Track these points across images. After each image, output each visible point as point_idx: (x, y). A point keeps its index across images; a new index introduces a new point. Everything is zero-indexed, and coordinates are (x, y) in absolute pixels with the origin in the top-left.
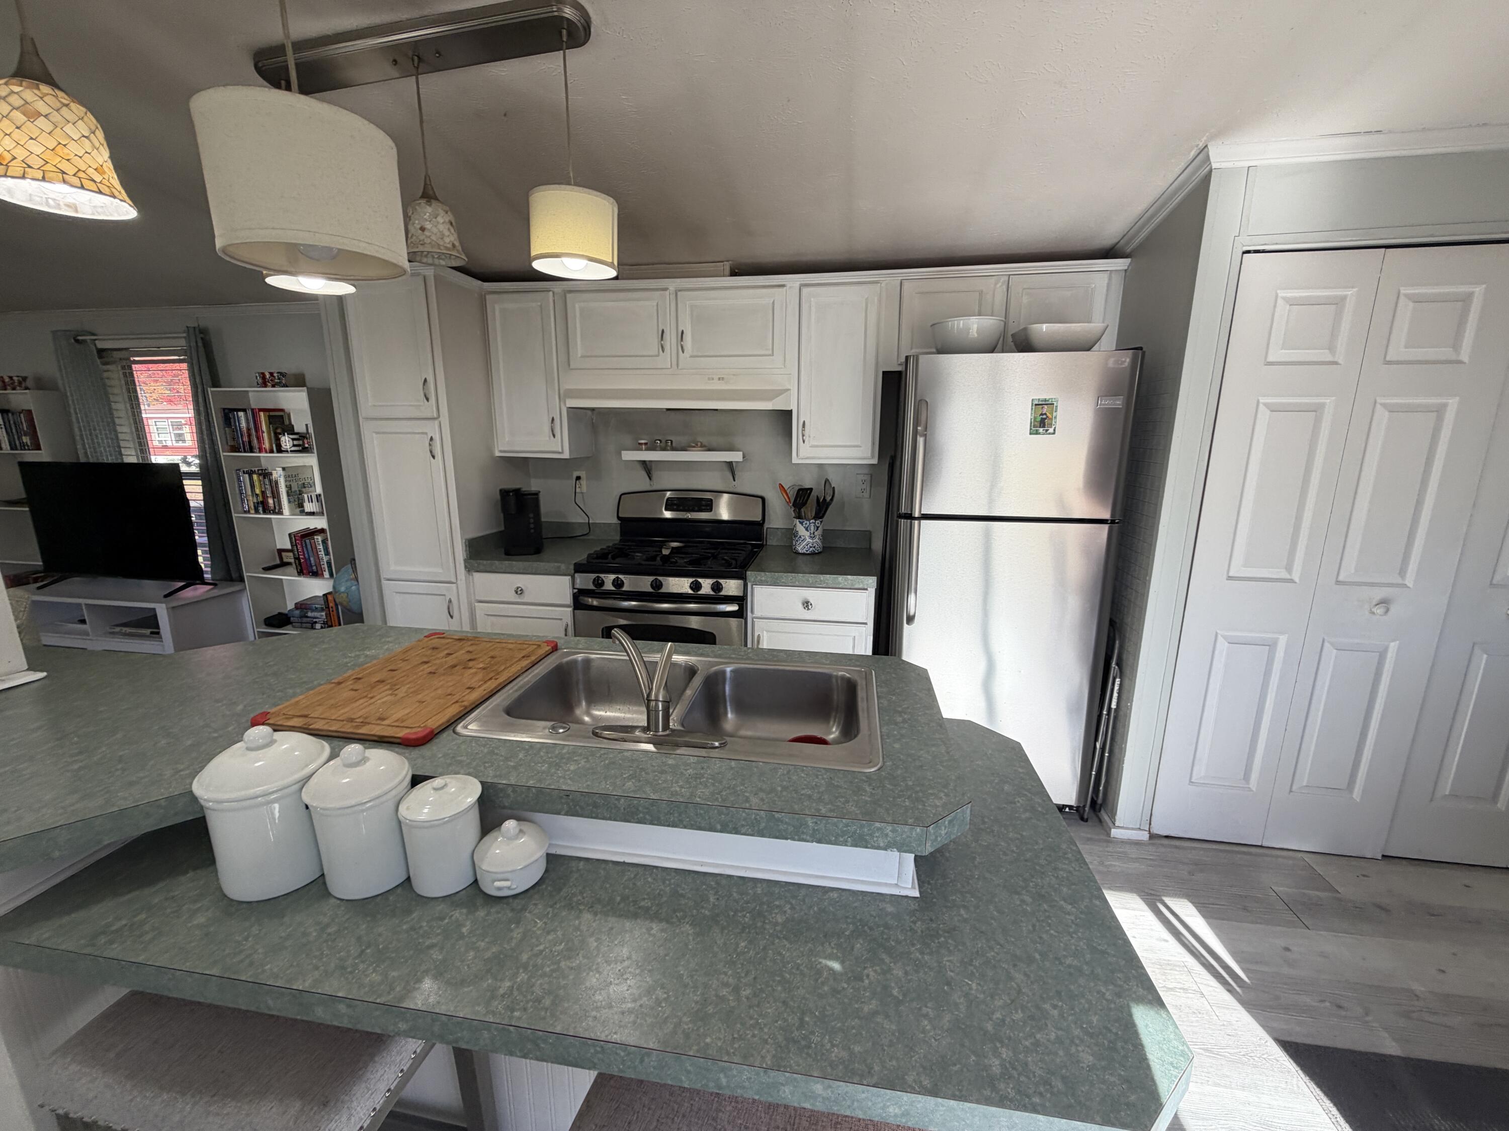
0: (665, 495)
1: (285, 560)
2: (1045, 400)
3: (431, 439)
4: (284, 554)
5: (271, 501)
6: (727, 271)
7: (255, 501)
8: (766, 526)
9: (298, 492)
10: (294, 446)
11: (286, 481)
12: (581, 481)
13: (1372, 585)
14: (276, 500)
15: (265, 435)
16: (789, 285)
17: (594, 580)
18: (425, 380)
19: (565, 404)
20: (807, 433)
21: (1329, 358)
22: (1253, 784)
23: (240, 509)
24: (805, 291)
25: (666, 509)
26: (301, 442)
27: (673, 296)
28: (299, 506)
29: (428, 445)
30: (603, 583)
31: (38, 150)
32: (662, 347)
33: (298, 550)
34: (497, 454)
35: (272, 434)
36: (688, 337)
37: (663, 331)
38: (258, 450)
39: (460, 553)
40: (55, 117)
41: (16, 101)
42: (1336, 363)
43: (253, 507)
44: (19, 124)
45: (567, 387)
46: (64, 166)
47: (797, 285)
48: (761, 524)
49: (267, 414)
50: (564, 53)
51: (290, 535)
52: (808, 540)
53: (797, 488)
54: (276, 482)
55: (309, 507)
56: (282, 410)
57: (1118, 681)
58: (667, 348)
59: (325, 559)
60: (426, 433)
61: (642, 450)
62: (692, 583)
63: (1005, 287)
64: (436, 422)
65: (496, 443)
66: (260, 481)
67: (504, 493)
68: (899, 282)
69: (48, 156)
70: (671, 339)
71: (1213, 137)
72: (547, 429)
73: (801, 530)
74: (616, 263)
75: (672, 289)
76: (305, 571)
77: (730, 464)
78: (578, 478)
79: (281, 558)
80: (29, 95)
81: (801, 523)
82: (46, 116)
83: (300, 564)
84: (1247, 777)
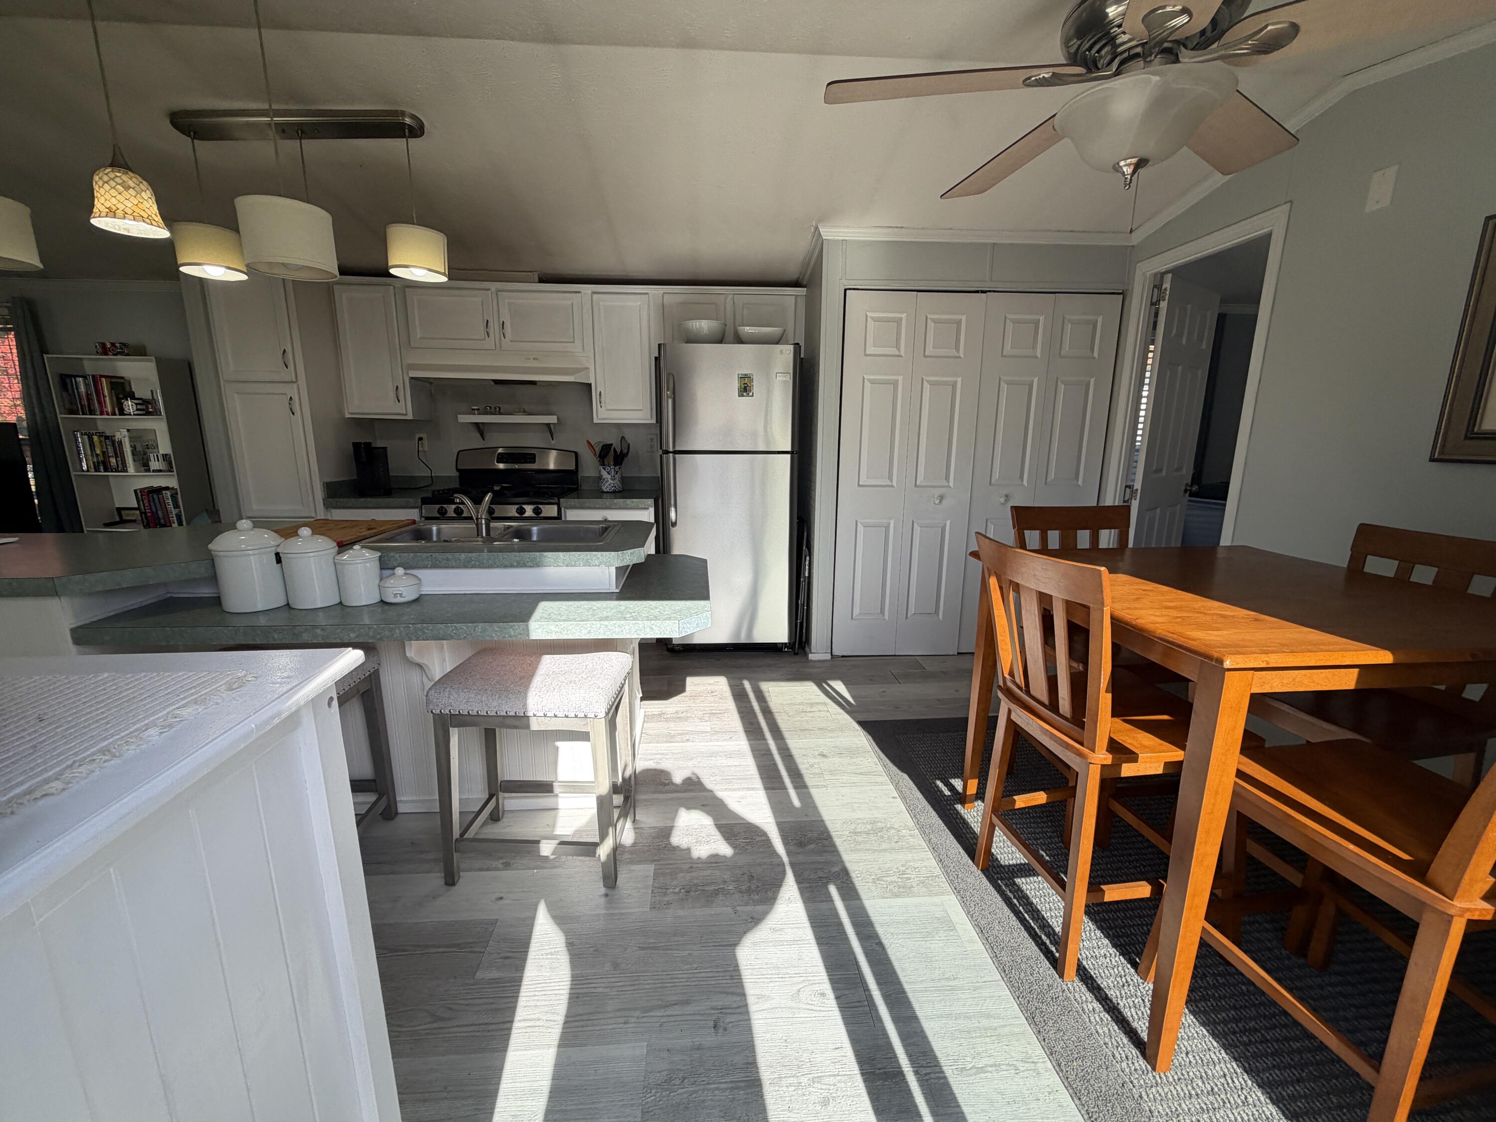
0: (497, 451)
1: (125, 518)
2: (746, 375)
3: (291, 398)
4: (123, 512)
5: (113, 460)
6: (537, 280)
7: (96, 461)
8: (580, 475)
9: (142, 453)
10: (137, 410)
11: (130, 442)
12: (423, 442)
13: (934, 487)
14: (119, 459)
15: (107, 399)
16: (583, 291)
17: (439, 509)
18: (284, 351)
19: (408, 374)
20: (603, 400)
21: (897, 353)
22: (886, 617)
23: (79, 467)
24: (595, 297)
25: (498, 462)
26: (144, 407)
27: (494, 295)
28: (144, 464)
29: (288, 404)
30: (446, 512)
31: (130, 205)
32: (488, 334)
33: (144, 505)
34: (348, 416)
35: (115, 399)
36: (508, 326)
37: (487, 321)
38: (98, 413)
39: (319, 494)
40: (137, 188)
41: (118, 180)
42: (900, 356)
43: (92, 467)
44: (120, 192)
45: (410, 362)
46: (143, 213)
47: (590, 292)
48: (575, 472)
49: (109, 380)
50: (407, 140)
51: (135, 491)
52: (610, 481)
53: (601, 445)
54: (120, 443)
55: (154, 465)
56: (122, 378)
57: (808, 558)
58: (492, 334)
59: (174, 512)
60: (285, 394)
61: (475, 414)
62: (517, 509)
63: (732, 302)
64: (295, 385)
65: (345, 405)
66: (101, 442)
67: (356, 445)
68: (661, 295)
69: (134, 208)
70: (494, 327)
71: (820, 220)
72: (392, 395)
73: (605, 474)
74: (447, 273)
75: (493, 289)
76: (151, 525)
77: (548, 425)
78: (420, 439)
79: (120, 515)
80: (125, 178)
81: (604, 469)
82: (133, 188)
83: (147, 518)
84: (882, 612)
